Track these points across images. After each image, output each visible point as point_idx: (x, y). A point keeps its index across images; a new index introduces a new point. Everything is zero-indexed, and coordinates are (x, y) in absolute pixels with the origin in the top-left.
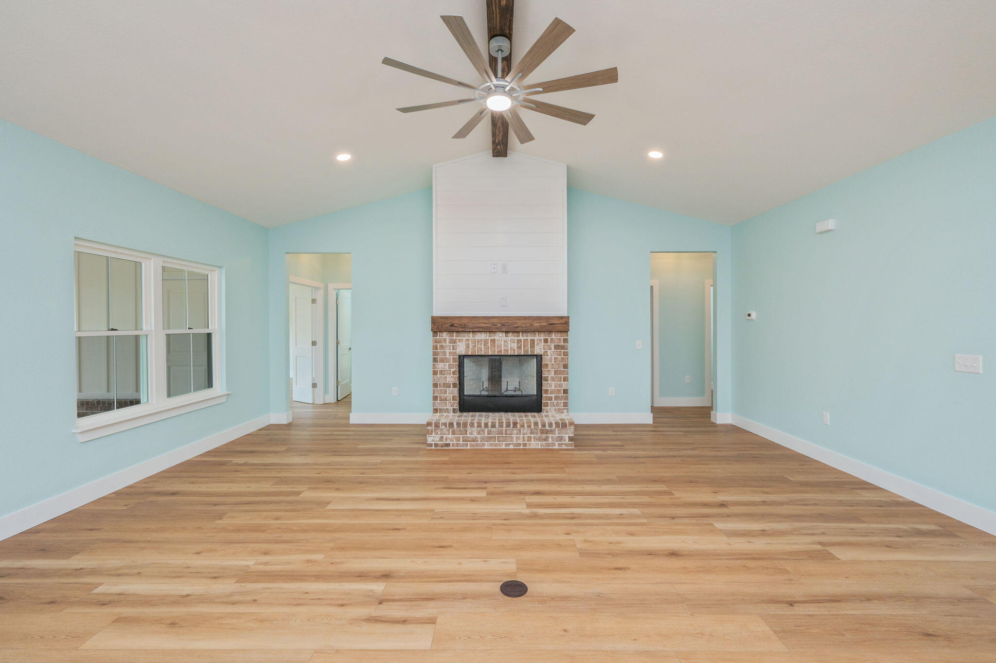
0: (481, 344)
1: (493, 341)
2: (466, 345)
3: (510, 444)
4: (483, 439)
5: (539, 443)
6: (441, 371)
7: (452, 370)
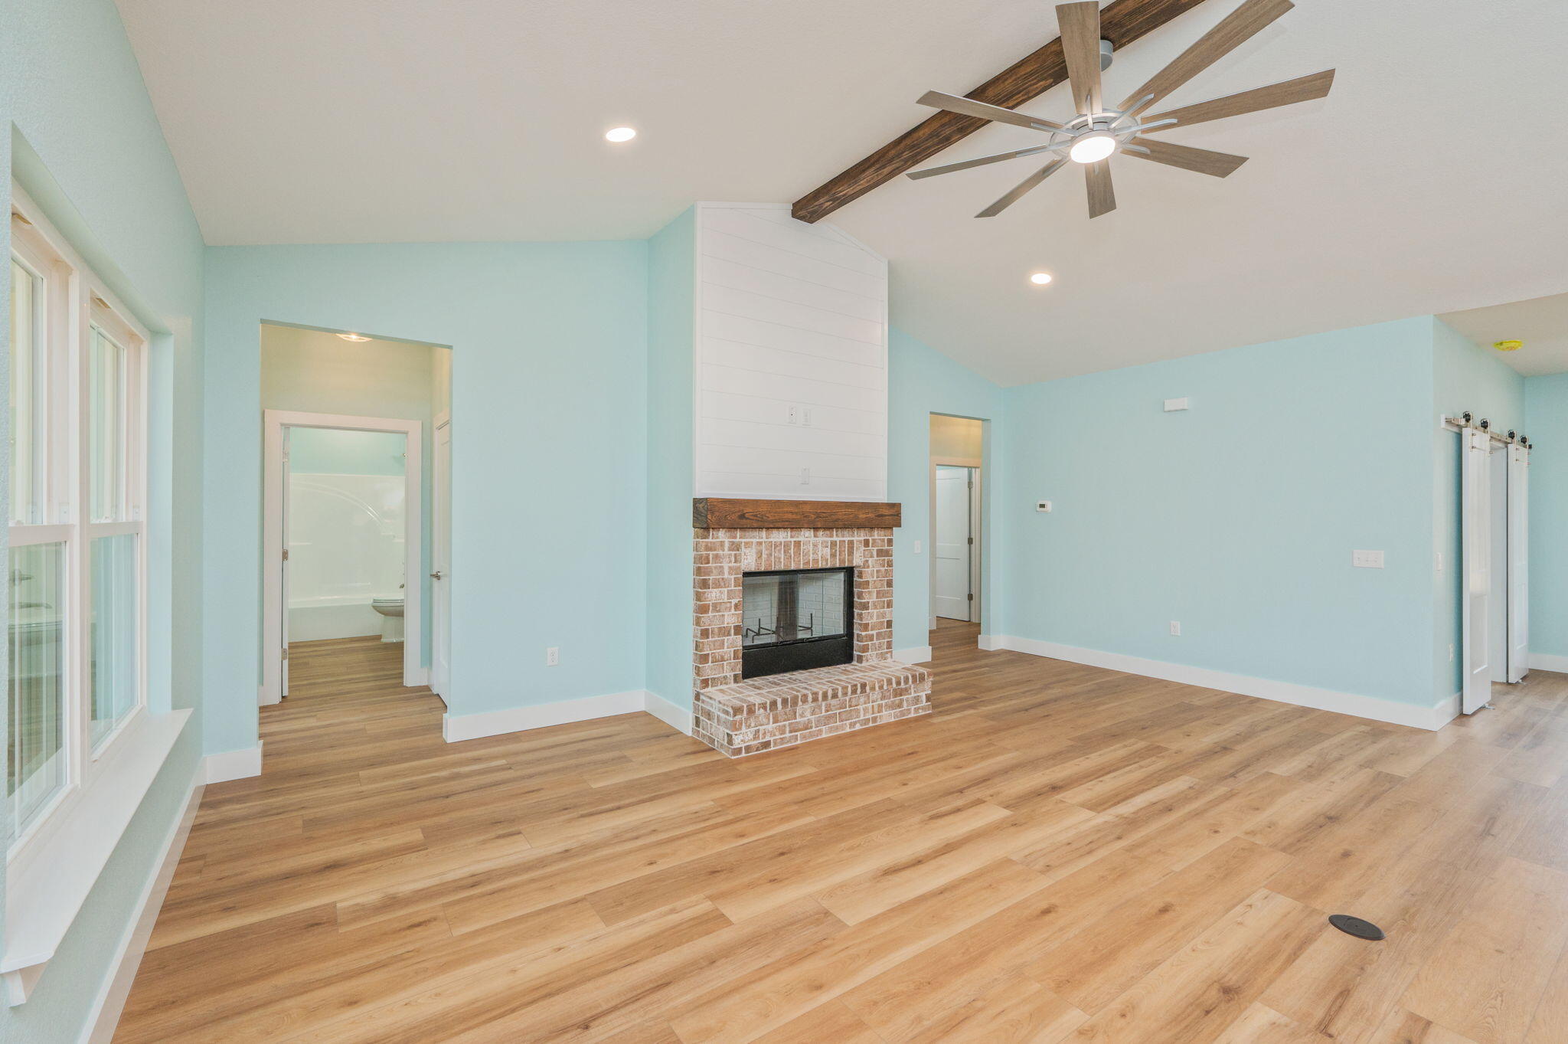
2: (757, 553)
4: (819, 722)
6: (715, 605)
7: (734, 601)
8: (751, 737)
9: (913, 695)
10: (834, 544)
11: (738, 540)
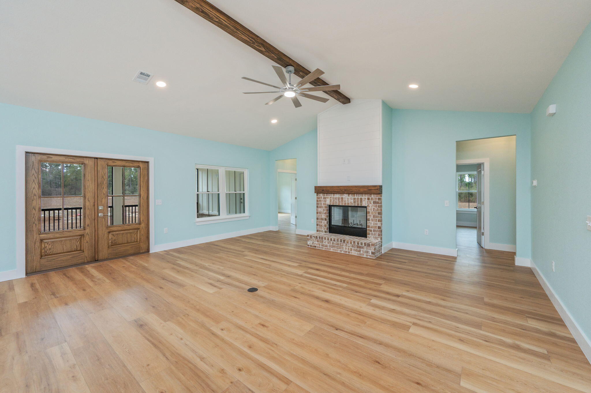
0: (337, 200)
1: (342, 198)
2: (330, 200)
3: (342, 251)
4: (330, 246)
5: (356, 252)
6: (320, 212)
7: (325, 212)
8: (312, 243)
9: (365, 250)
10: (354, 199)
11: (325, 196)
